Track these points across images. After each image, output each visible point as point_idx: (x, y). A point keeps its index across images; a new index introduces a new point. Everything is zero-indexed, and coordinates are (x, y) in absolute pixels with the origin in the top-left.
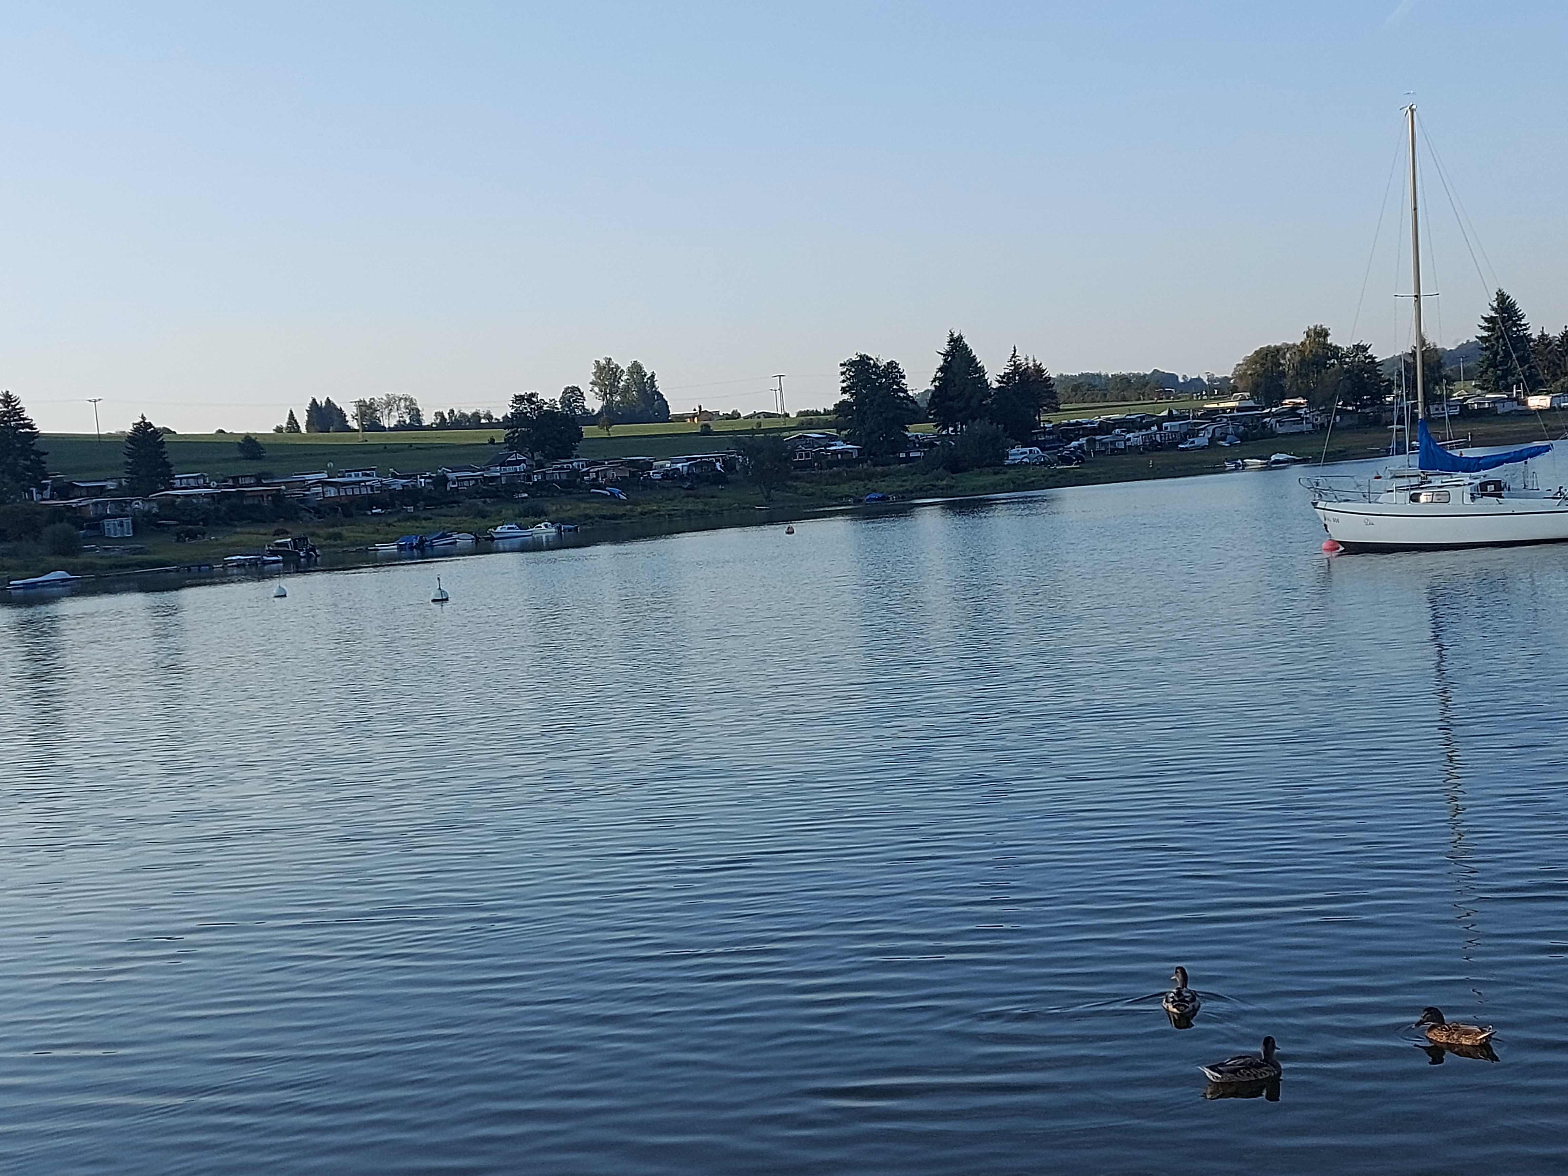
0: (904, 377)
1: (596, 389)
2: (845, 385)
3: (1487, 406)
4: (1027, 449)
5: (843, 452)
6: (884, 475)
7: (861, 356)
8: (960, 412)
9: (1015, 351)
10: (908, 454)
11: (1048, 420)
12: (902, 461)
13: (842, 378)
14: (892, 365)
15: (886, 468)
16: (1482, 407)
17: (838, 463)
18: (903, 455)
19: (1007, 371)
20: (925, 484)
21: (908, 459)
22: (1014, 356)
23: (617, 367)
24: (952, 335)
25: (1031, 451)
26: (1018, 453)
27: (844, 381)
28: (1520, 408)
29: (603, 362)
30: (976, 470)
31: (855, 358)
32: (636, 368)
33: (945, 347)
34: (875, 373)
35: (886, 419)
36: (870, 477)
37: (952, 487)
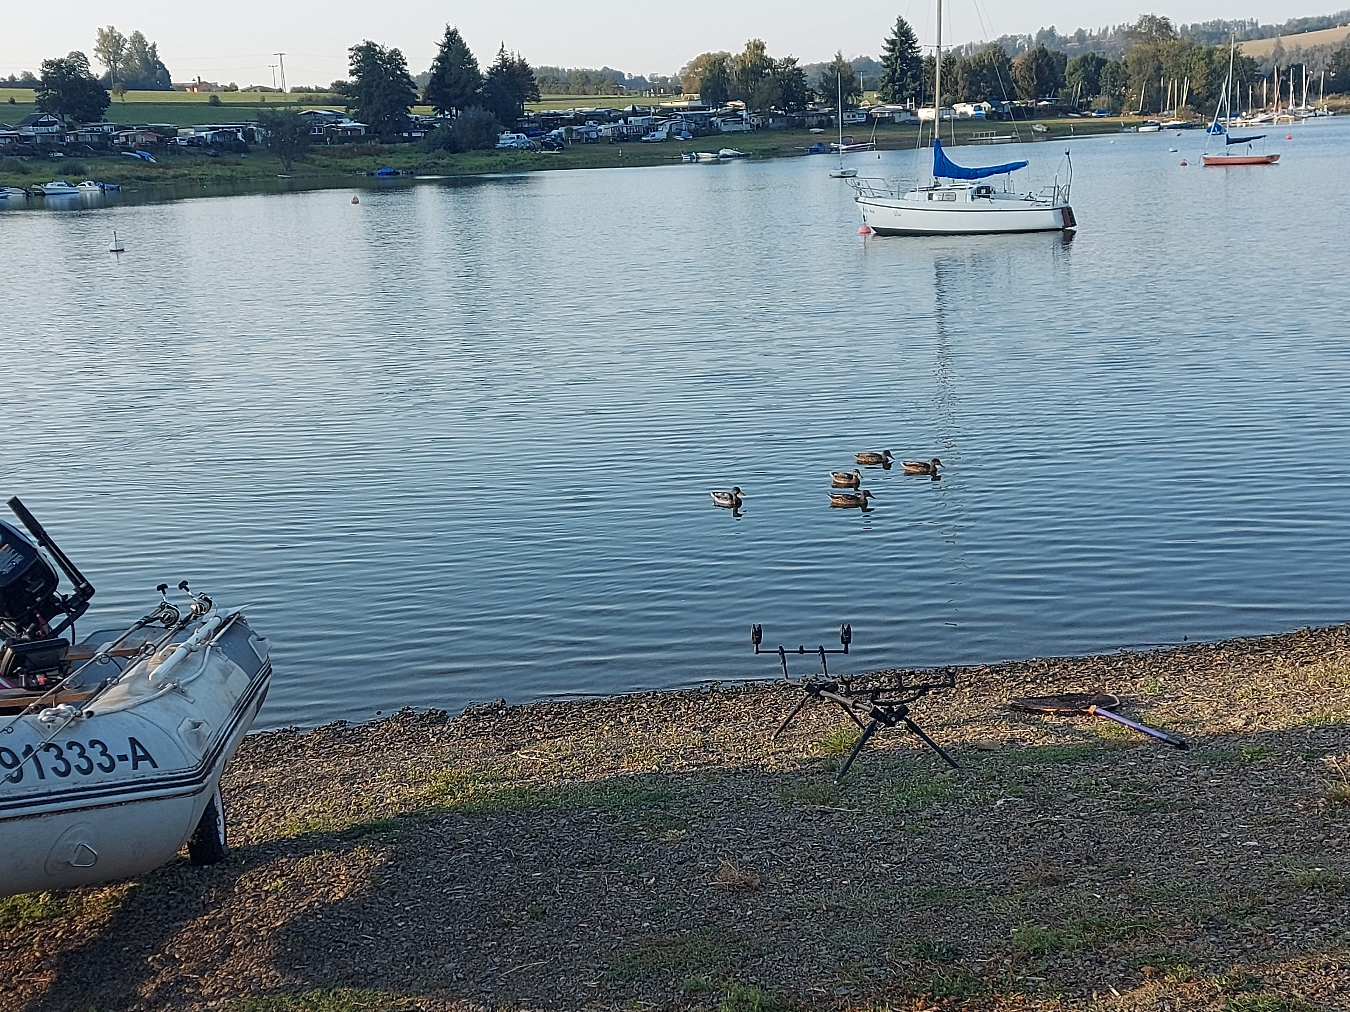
0: (406, 64)
1: (100, 56)
2: (353, 68)
3: (887, 115)
4: (515, 135)
5: (353, 129)
6: (391, 152)
7: (367, 43)
8: (456, 98)
9: (503, 46)
10: (410, 134)
11: (531, 109)
12: (405, 140)
13: (350, 61)
14: (396, 53)
15: (392, 145)
16: (883, 116)
17: (349, 139)
18: (406, 135)
19: (496, 64)
20: (429, 161)
21: (411, 139)
22: (502, 50)
23: (120, 36)
24: (448, 28)
25: (518, 137)
26: (507, 138)
27: (352, 65)
28: (913, 118)
29: (106, 30)
30: (472, 152)
31: (362, 44)
32: (138, 39)
33: (443, 39)
34: (380, 59)
35: (391, 101)
36: (379, 153)
37: (452, 165)
